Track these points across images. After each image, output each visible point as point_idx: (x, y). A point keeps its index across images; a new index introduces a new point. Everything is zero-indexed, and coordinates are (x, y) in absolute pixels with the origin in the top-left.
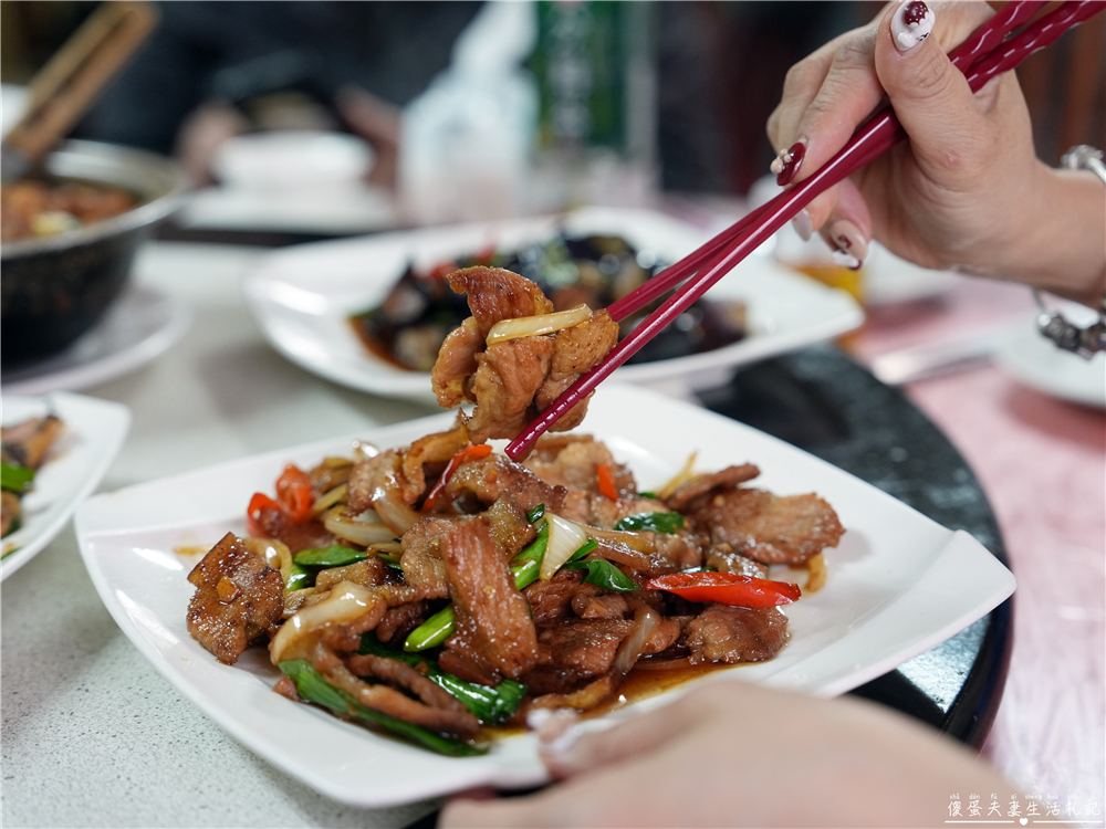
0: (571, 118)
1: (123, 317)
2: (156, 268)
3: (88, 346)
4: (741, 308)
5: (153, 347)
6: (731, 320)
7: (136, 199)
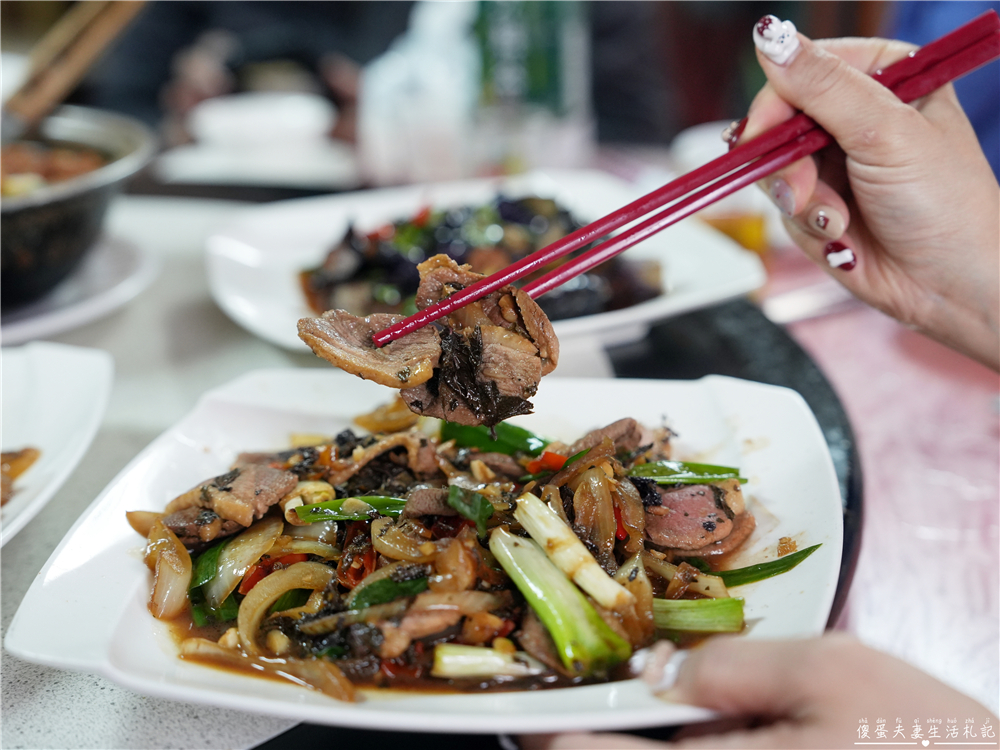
0: (510, 78)
1: (98, 264)
2: (128, 220)
3: (67, 292)
4: (656, 267)
5: (126, 291)
6: (646, 279)
7: (105, 157)
